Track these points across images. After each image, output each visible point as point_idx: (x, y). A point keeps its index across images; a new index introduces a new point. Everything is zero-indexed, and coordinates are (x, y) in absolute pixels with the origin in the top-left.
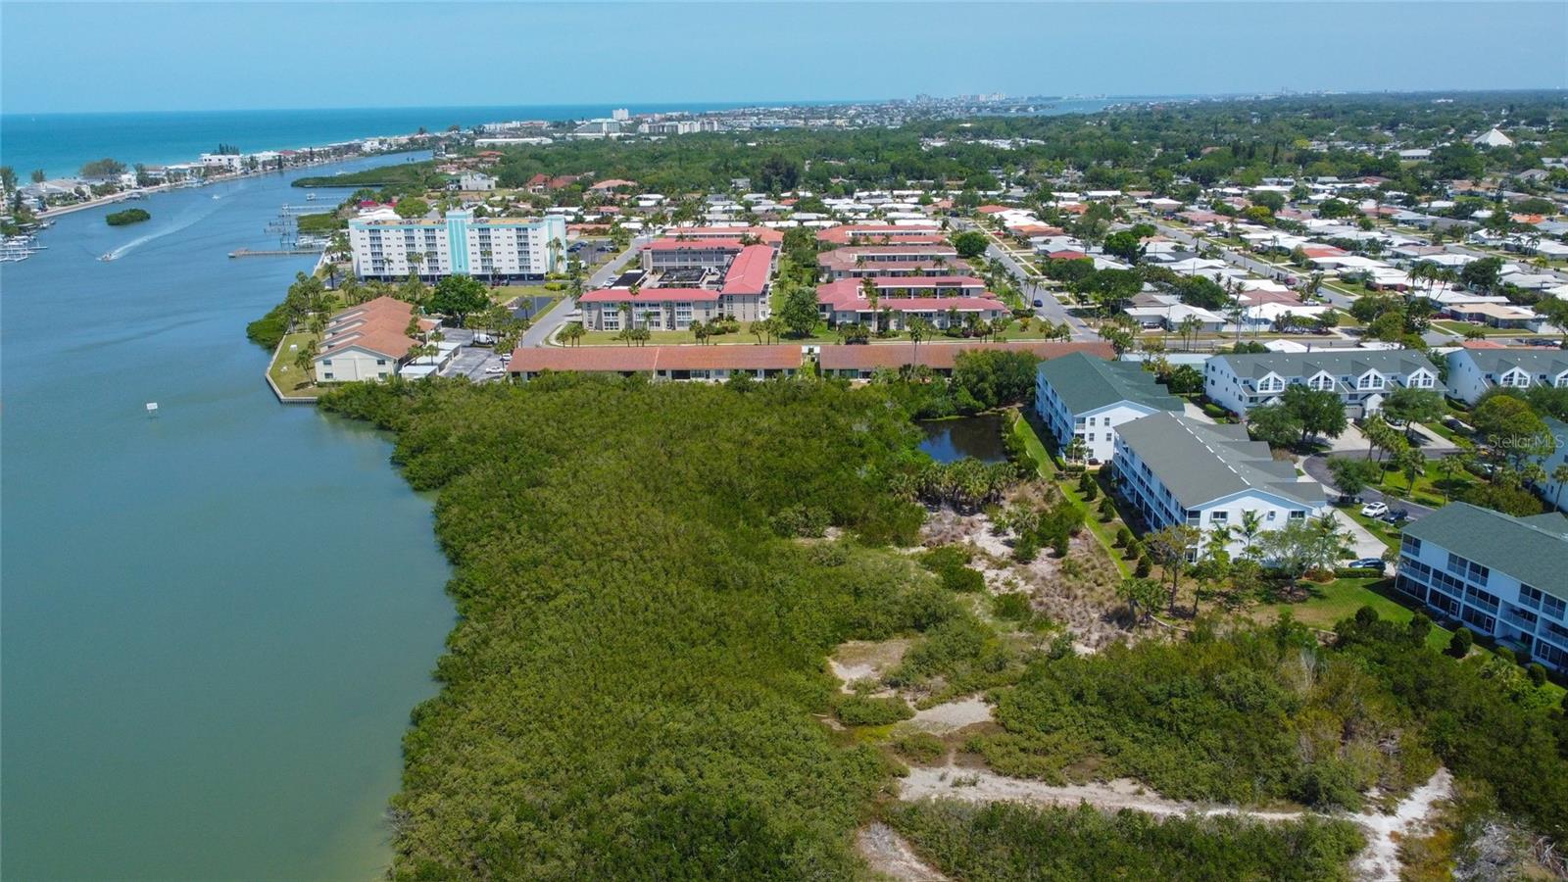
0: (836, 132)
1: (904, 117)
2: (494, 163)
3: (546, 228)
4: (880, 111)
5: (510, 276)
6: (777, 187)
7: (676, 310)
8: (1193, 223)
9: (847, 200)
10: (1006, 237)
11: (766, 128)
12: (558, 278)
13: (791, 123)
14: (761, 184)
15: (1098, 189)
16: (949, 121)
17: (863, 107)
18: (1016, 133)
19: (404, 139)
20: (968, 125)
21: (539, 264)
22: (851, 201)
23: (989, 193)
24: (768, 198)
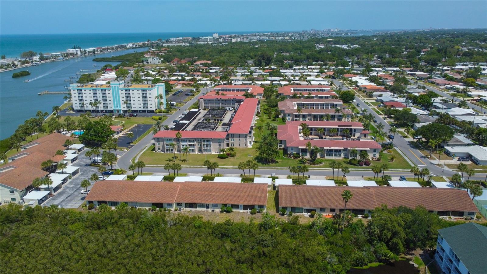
0: (285, 42)
1: (308, 36)
2: (165, 53)
3: (156, 89)
4: (299, 34)
5: (139, 111)
6: (263, 64)
7: (203, 144)
8: (438, 84)
9: (291, 71)
10: (359, 90)
11: (262, 40)
12: (160, 112)
13: (270, 38)
14: (257, 63)
15: (389, 67)
16: (324, 38)
17: (294, 33)
18: (349, 43)
19: (141, 43)
20: (331, 40)
21: (152, 105)
22: (292, 71)
23: (346, 68)
24: (260, 69)
